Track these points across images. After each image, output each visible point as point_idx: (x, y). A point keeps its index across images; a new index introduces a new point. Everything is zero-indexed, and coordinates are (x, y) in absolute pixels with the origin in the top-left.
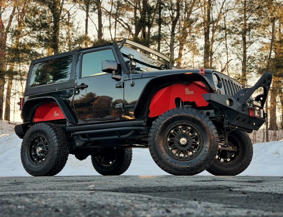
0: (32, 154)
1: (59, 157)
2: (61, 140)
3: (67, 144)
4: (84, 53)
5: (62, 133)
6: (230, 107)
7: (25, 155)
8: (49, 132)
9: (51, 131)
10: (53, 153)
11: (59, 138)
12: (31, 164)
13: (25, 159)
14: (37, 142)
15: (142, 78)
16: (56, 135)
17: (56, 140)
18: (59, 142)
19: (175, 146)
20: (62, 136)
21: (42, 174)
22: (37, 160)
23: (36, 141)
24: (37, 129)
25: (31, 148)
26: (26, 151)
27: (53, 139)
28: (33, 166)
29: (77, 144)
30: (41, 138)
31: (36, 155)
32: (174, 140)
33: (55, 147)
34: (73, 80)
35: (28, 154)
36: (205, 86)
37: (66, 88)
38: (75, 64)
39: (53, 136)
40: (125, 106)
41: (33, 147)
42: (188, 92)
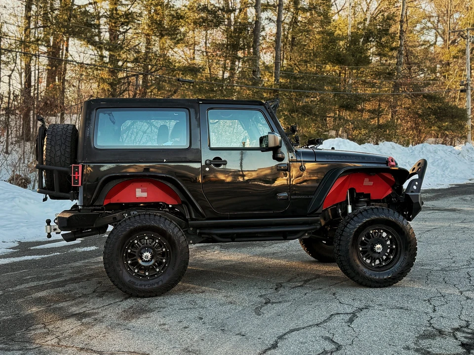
0: (129, 262)
7: (119, 266)
9: (173, 229)
12: (132, 279)
13: (121, 272)
15: (316, 162)
19: (369, 255)
22: (138, 272)
24: (144, 224)
29: (191, 242)
31: (136, 264)
32: (367, 248)
34: (197, 149)
35: (124, 263)
36: (393, 180)
37: (184, 160)
38: (198, 124)
39: (180, 237)
40: (292, 197)
41: (129, 251)
42: (367, 182)
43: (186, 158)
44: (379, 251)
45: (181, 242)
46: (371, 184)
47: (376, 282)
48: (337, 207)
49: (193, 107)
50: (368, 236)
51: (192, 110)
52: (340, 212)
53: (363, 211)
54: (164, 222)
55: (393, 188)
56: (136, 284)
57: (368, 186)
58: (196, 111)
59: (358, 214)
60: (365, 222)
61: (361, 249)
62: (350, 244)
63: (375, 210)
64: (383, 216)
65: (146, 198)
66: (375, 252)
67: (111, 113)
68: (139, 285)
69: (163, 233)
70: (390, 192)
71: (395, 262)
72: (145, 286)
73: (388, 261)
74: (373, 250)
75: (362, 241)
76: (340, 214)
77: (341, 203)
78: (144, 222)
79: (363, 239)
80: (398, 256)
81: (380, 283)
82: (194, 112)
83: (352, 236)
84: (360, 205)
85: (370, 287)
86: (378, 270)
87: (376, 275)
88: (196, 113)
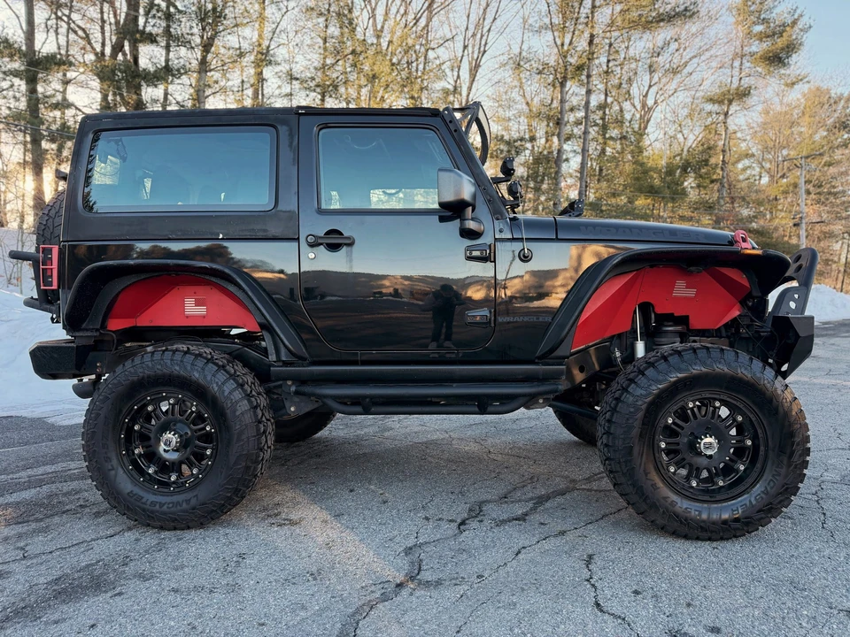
0: (136, 451)
2: (262, 411)
4: (326, 126)
5: (254, 384)
7: (108, 459)
8: (219, 387)
9: (223, 384)
11: (256, 407)
12: (137, 490)
13: (113, 472)
15: (557, 240)
16: (247, 397)
17: (248, 416)
19: (684, 459)
22: (156, 472)
23: (149, 408)
24: (160, 372)
25: (130, 434)
26: (112, 445)
28: (151, 498)
29: (292, 409)
30: (172, 401)
31: (152, 456)
32: (678, 444)
33: (248, 438)
34: (289, 212)
35: (121, 453)
36: (747, 284)
37: (260, 234)
38: (294, 159)
39: (237, 402)
40: (500, 319)
41: (136, 428)
42: (682, 290)
43: (265, 231)
44: (709, 452)
45: (238, 413)
46: (692, 293)
47: (701, 527)
48: (611, 343)
49: (284, 122)
50: (683, 415)
51: (283, 129)
52: (618, 354)
53: (671, 355)
54: (203, 369)
55: (743, 303)
56: (144, 500)
57: (685, 298)
58: (291, 130)
59: (657, 361)
60: (675, 382)
61: (663, 445)
62: (635, 432)
63: (702, 354)
64: (721, 368)
65: (204, 317)
66: (700, 454)
67: (121, 140)
68: (149, 503)
69: (200, 392)
70: (736, 313)
71: (750, 480)
72: (160, 507)
73: (733, 478)
74: (693, 447)
75: (667, 427)
76: (619, 360)
77: (619, 336)
78: (159, 367)
79: (670, 421)
80: (759, 465)
81: (712, 532)
82: (287, 133)
83: (640, 415)
84: (664, 340)
85: (686, 537)
86: (707, 498)
87: (700, 512)
88: (291, 135)
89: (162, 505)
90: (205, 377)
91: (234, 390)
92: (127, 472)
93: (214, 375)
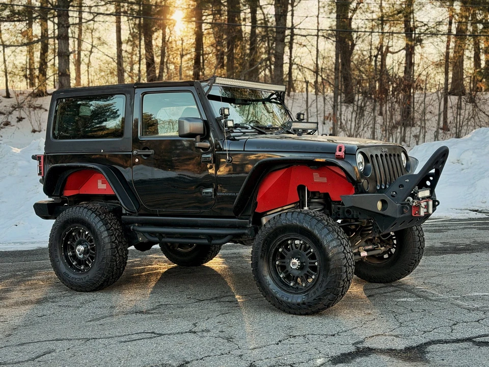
0: (69, 254)
1: (114, 265)
2: (116, 238)
3: (125, 241)
4: (145, 93)
5: (115, 224)
6: (382, 212)
7: (57, 256)
8: (96, 224)
9: (98, 223)
10: (103, 258)
11: (112, 235)
12: (67, 272)
13: (58, 263)
14: (76, 235)
15: (244, 151)
16: (108, 230)
17: (107, 239)
18: (113, 242)
20: (115, 229)
21: (87, 289)
22: (76, 264)
23: (73, 234)
25: (66, 245)
26: (58, 250)
27: (103, 237)
28: (72, 275)
29: (140, 239)
30: (81, 231)
31: (75, 256)
33: (107, 249)
34: (129, 138)
35: (62, 254)
36: (344, 175)
38: (131, 112)
39: (103, 232)
40: (218, 194)
41: (69, 243)
42: (317, 178)
43: (119, 148)
46: (324, 180)
49: (129, 92)
51: (128, 96)
56: (69, 276)
57: (322, 183)
58: (131, 96)
65: (105, 190)
68: (71, 278)
69: (89, 227)
82: (129, 98)
86: (294, 292)
87: (288, 298)
88: (131, 99)
89: (76, 279)
90: (90, 220)
91: (102, 226)
92: (64, 263)
93: (94, 219)
